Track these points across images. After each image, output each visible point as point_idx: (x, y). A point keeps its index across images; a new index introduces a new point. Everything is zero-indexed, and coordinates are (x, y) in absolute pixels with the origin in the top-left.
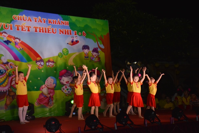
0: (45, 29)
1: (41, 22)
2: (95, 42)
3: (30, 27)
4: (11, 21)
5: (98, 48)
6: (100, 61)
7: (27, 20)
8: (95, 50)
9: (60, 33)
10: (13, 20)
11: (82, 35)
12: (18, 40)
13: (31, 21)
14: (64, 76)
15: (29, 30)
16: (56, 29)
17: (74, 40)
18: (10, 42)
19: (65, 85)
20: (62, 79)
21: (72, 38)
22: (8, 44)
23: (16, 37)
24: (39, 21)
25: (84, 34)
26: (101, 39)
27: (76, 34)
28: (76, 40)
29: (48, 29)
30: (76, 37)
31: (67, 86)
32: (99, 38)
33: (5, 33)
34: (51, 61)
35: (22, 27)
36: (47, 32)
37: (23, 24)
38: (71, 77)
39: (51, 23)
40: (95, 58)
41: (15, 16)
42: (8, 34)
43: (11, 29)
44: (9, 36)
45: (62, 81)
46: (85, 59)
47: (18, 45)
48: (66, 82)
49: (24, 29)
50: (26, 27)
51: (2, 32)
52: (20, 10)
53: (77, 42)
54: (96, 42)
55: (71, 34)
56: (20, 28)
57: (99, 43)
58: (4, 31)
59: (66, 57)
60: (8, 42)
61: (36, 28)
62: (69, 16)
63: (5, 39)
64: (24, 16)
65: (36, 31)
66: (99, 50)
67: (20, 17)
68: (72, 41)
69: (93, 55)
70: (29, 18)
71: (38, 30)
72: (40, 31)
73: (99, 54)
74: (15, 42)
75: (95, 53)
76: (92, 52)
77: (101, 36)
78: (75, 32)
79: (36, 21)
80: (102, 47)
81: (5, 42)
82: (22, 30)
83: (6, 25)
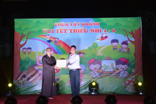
0: (79, 30)
1: (76, 25)
2: (125, 36)
3: (67, 30)
4: (53, 27)
5: (128, 41)
6: (129, 51)
7: (65, 25)
8: (125, 43)
9: (91, 32)
10: (55, 26)
11: (111, 31)
12: (57, 40)
13: (67, 25)
14: (93, 64)
15: (65, 32)
16: (87, 29)
17: (104, 36)
18: (51, 41)
19: (94, 71)
20: (90, 67)
21: (102, 35)
22: (49, 42)
23: (55, 37)
24: (74, 25)
25: (114, 31)
26: (132, 33)
27: (105, 32)
28: (106, 36)
29: (81, 30)
30: (105, 33)
31: (95, 72)
32: (129, 32)
33: (48, 35)
34: (81, 53)
35: (61, 30)
36: (80, 31)
37: (61, 28)
38: (99, 65)
39: (84, 25)
40: (124, 49)
41: (56, 23)
42: (50, 36)
43: (53, 32)
44: (51, 37)
45: (90, 68)
46: (113, 50)
47: (57, 43)
48: (94, 69)
49: (62, 32)
50: (64, 30)
51: (46, 35)
52: (60, 19)
53: (106, 37)
54: (127, 36)
55: (101, 32)
56: (59, 31)
57: (129, 37)
58: (47, 34)
59: (95, 50)
60: (49, 41)
61: (71, 30)
62: (100, 18)
63: (48, 39)
64: (63, 23)
65: (71, 32)
66: (129, 42)
67: (59, 24)
68: (102, 37)
69: (122, 47)
70: (66, 24)
71: (73, 31)
72: (74, 32)
73: (129, 46)
74: (55, 41)
75: (124, 45)
76: (121, 45)
77: (132, 31)
78: (105, 30)
79: (71, 25)
80: (133, 39)
81: (48, 41)
82: (61, 32)
83: (50, 30)
